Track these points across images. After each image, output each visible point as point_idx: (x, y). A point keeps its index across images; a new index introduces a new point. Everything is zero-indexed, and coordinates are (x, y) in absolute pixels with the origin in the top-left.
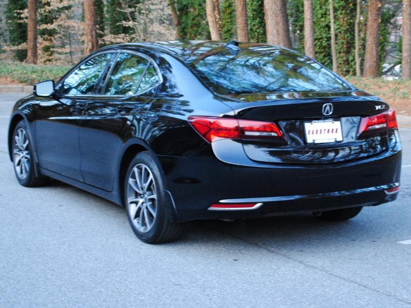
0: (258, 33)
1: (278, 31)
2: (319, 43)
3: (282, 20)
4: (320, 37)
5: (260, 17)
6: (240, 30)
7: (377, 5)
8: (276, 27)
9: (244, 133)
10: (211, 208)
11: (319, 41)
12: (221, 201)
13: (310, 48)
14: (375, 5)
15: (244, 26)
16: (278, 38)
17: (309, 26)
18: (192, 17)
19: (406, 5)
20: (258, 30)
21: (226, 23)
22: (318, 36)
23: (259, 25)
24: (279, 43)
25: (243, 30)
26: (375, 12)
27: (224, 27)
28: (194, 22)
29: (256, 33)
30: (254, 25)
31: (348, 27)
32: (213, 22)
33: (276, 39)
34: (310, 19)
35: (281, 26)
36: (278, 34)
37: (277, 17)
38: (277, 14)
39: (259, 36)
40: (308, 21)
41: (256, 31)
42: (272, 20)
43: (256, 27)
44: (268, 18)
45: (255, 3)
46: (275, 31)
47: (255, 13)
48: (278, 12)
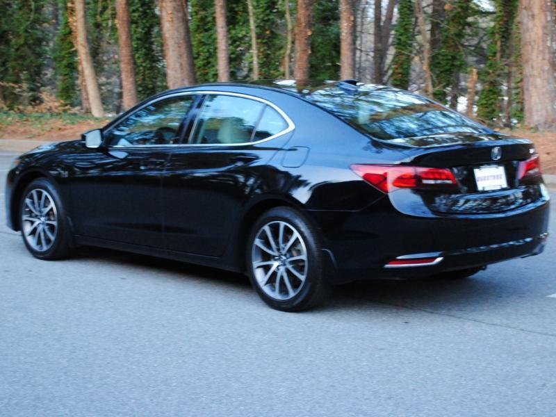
0: (145, 67)
1: (181, 65)
3: (186, 52)
5: (146, 48)
6: (125, 64)
7: (306, 32)
8: (180, 61)
9: (421, 182)
10: (387, 266)
12: (399, 258)
14: (303, 33)
15: (130, 59)
16: (182, 73)
17: (224, 59)
18: (16, 47)
19: (346, 33)
20: (144, 65)
21: (66, 54)
24: (183, 80)
25: (128, 63)
26: (303, 41)
27: (62, 60)
28: (19, 53)
29: (141, 68)
30: (138, 58)
31: (265, 59)
33: (179, 75)
34: (225, 50)
35: (186, 59)
36: (182, 69)
37: (179, 47)
38: (180, 43)
39: (145, 71)
40: (224, 52)
41: (141, 66)
42: (173, 51)
43: (141, 60)
44: (168, 49)
45: (140, 30)
46: (178, 66)
47: (139, 42)
48: (181, 42)
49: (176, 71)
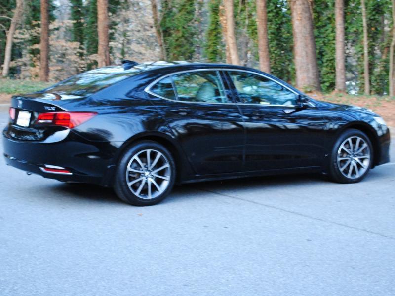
2: (331, 64)
4: (331, 58)
5: (277, 40)
8: (305, 50)
11: (330, 63)
13: (341, 69)
15: (266, 48)
16: (307, 59)
18: (176, 39)
20: (276, 52)
22: (329, 57)
23: (277, 47)
25: (264, 52)
27: (209, 48)
28: (178, 43)
30: (272, 47)
32: (233, 44)
33: (305, 61)
35: (310, 49)
37: (306, 39)
39: (276, 57)
41: (274, 53)
42: (301, 42)
43: (274, 49)
45: (273, 26)
47: (273, 35)
49: (302, 57)
